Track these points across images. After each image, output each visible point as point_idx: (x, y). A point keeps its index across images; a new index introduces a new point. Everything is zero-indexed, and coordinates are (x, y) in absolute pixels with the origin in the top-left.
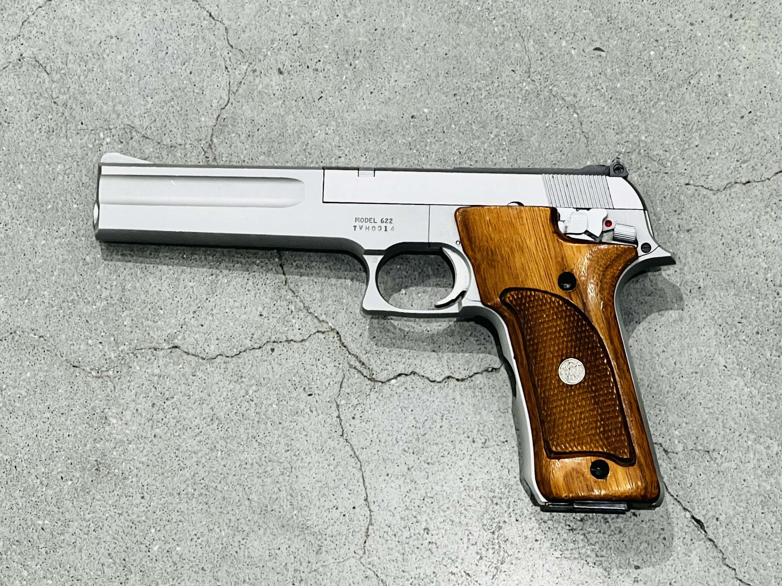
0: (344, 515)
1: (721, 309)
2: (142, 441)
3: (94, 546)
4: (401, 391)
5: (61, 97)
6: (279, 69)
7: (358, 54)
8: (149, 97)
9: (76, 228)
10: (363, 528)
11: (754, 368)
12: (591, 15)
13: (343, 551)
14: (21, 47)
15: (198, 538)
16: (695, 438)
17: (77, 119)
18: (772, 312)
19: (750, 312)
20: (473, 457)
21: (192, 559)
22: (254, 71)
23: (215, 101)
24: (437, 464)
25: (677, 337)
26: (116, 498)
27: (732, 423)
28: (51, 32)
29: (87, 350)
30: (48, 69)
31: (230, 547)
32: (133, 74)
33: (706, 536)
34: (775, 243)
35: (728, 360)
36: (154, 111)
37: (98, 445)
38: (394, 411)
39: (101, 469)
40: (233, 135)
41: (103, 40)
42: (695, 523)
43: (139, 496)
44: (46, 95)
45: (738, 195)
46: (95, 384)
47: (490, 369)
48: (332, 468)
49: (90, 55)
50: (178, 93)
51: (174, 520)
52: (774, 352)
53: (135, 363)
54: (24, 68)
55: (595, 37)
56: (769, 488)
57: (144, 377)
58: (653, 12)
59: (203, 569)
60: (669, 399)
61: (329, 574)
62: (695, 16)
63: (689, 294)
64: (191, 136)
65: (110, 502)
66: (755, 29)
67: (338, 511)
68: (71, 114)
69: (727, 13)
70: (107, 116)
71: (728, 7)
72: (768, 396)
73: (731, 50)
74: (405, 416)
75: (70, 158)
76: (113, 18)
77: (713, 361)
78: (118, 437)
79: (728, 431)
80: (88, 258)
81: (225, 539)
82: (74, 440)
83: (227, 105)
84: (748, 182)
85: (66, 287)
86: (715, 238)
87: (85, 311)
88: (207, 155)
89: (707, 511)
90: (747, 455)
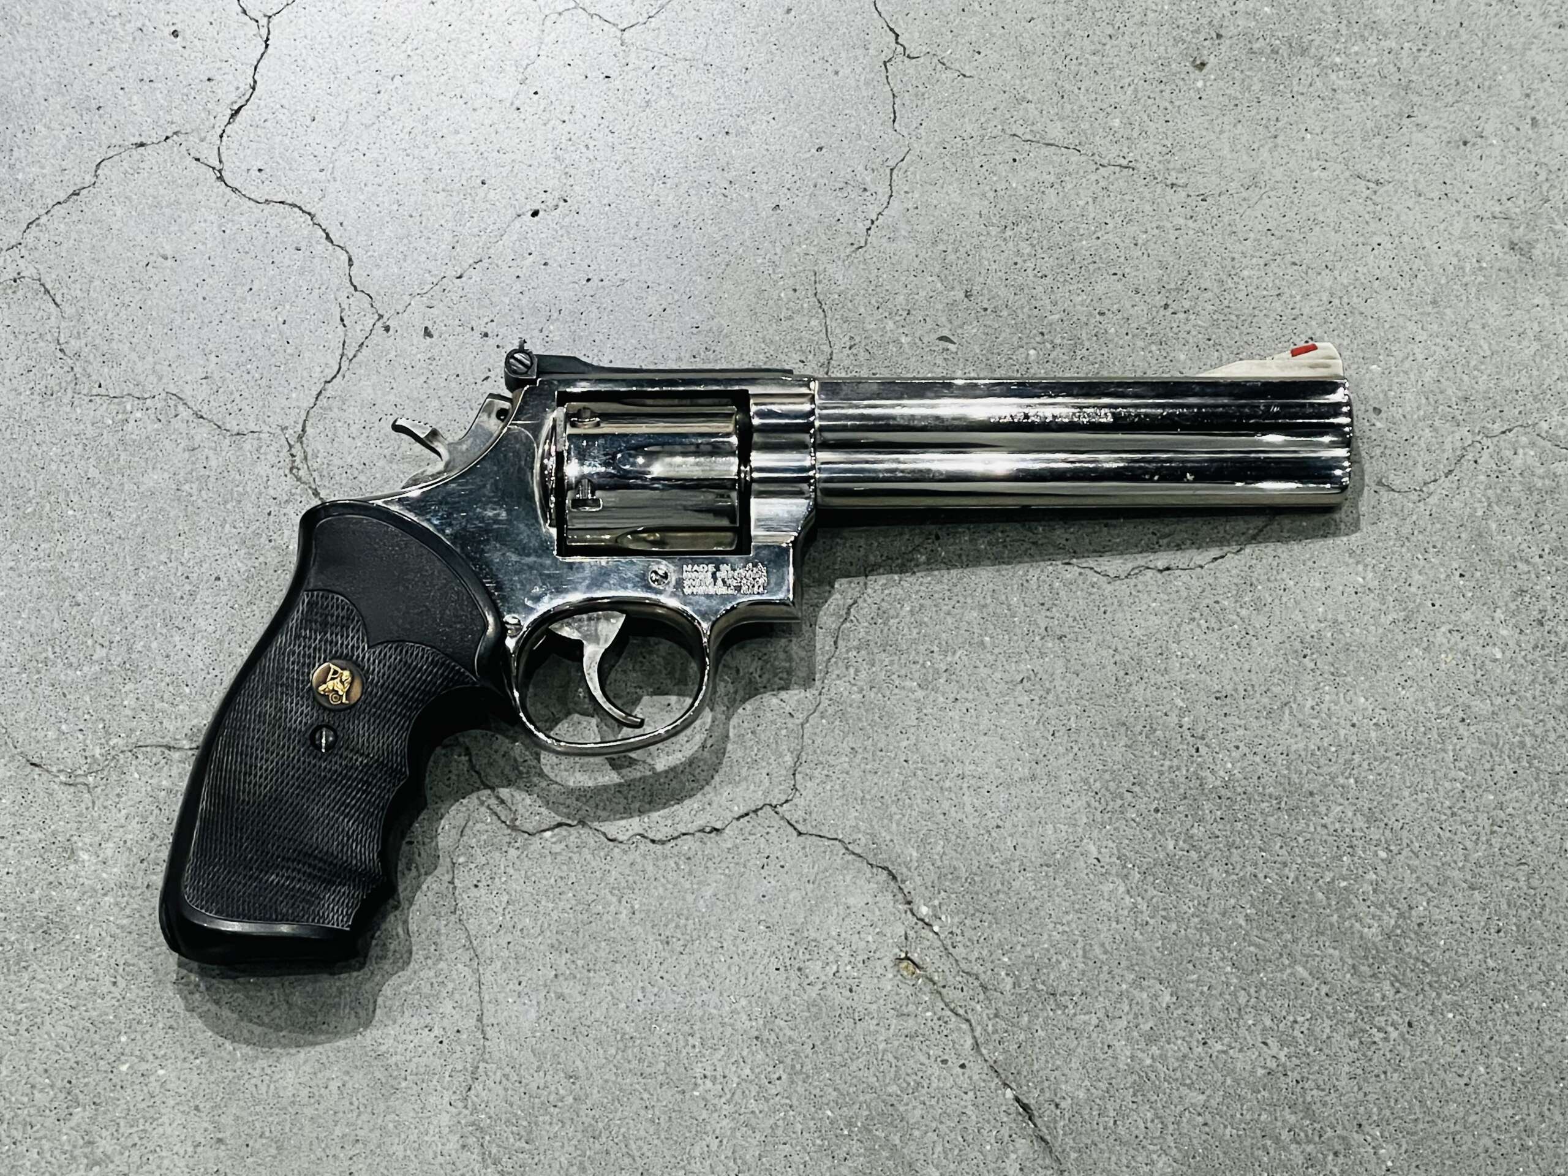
0: (441, 1042)
1: (1100, 767)
2: (126, 893)
3: (23, 1055)
4: (558, 850)
5: (73, 342)
6: (426, 328)
7: (555, 315)
8: (213, 355)
9: (67, 546)
10: (468, 1065)
11: (1145, 866)
12: (939, 285)
13: (432, 1100)
14: (21, 262)
15: (196, 1058)
16: (1033, 969)
17: (94, 378)
18: (1183, 780)
19: (1148, 776)
20: (662, 968)
21: (182, 1091)
22: (387, 329)
23: (318, 369)
24: (603, 973)
25: (1022, 806)
26: (71, 980)
27: (1098, 950)
28: (72, 241)
29: (58, 739)
30: (58, 300)
31: (246, 1077)
32: (192, 316)
33: (1034, 1132)
34: (1201, 669)
35: (1103, 850)
36: (217, 376)
37: (54, 893)
38: (544, 882)
39: (52, 932)
40: (339, 424)
41: (152, 259)
42: (1021, 1110)
43: (108, 979)
44: (50, 339)
45: (1149, 588)
46: (64, 795)
47: (708, 829)
48: (430, 962)
49: (129, 283)
50: (261, 352)
51: (161, 1025)
52: (1181, 843)
53: (133, 768)
54: (20, 293)
55: (943, 320)
56: (1148, 1062)
57: (144, 789)
58: (1040, 289)
59: (197, 1108)
60: (998, 903)
61: (403, 1136)
62: (1108, 301)
63: (1050, 738)
64: (271, 419)
65: (60, 987)
66: (1203, 331)
67: (432, 1035)
68: (84, 370)
69: (1160, 300)
70: (142, 378)
71: (1163, 291)
72: (1164, 913)
73: (1161, 359)
74: (560, 890)
75: (73, 438)
76: (172, 229)
77: (1077, 850)
78: (87, 882)
79: (1091, 963)
80: (80, 597)
81: (239, 1063)
82: (14, 881)
83: (335, 376)
84: (1168, 569)
85: (37, 639)
86: (1104, 653)
87: (63, 677)
88: (294, 451)
89: (1042, 1090)
90: (1118, 1006)
